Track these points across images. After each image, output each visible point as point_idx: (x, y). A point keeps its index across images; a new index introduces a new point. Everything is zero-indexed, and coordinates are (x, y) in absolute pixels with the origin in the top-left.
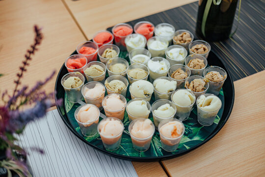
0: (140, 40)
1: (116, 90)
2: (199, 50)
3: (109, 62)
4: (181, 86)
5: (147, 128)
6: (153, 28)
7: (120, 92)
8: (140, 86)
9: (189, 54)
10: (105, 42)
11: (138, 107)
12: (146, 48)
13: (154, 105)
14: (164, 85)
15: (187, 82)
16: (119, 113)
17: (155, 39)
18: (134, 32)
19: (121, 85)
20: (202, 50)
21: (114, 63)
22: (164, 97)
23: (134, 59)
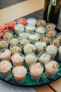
0: (21, 27)
1: (17, 51)
2: (50, 27)
3: (9, 39)
4: (48, 44)
6: (26, 21)
7: (19, 52)
8: (28, 47)
9: (46, 29)
10: (4, 30)
11: (30, 57)
12: (25, 29)
13: (39, 55)
14: (40, 45)
15: (50, 42)
16: (21, 62)
17: (28, 25)
18: (17, 24)
19: (18, 48)
20: (52, 27)
21: (11, 39)
22: (41, 51)
23: (21, 35)
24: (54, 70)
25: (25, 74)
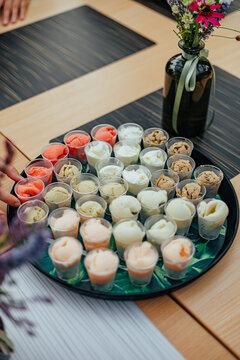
0: (104, 148)
1: (94, 214)
2: (180, 150)
3: (72, 181)
4: (172, 195)
5: (147, 254)
6: (115, 131)
7: (99, 215)
8: (122, 204)
9: (169, 156)
10: (59, 157)
11: (127, 229)
12: (113, 155)
13: (147, 223)
14: (152, 198)
15: (178, 190)
16: (105, 242)
17: (121, 145)
18: (92, 140)
19: (97, 208)
20: (183, 148)
21: (78, 181)
22: (154, 212)
23: (102, 171)
24: (183, 260)
25: (115, 270)
